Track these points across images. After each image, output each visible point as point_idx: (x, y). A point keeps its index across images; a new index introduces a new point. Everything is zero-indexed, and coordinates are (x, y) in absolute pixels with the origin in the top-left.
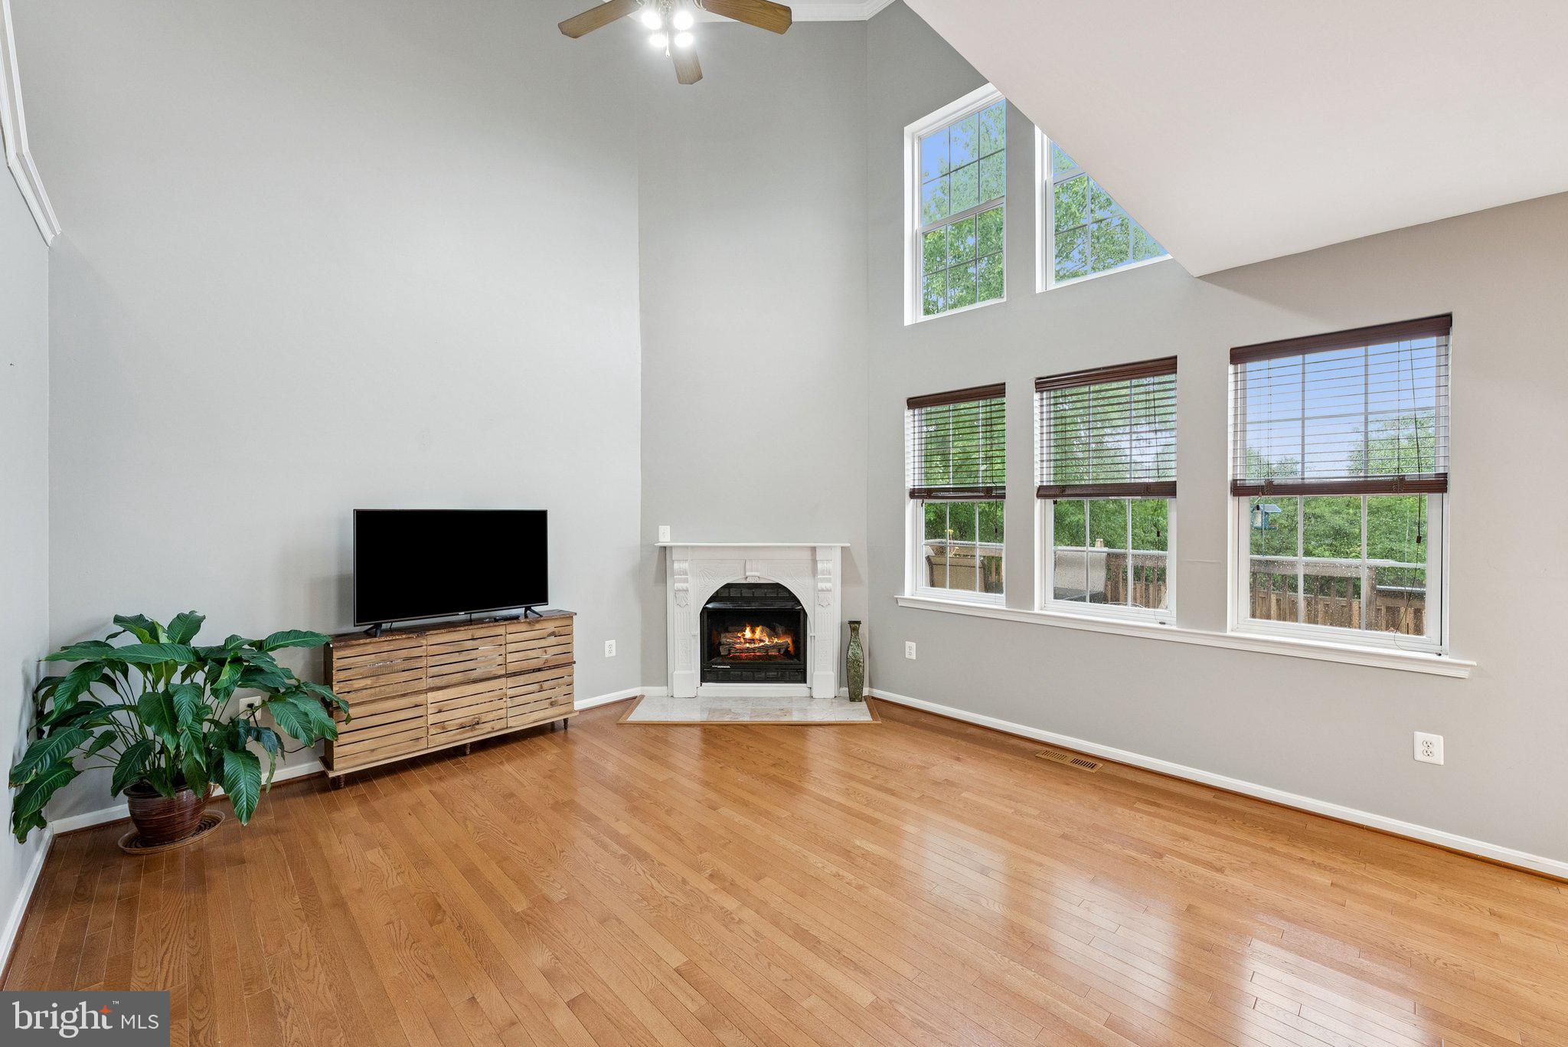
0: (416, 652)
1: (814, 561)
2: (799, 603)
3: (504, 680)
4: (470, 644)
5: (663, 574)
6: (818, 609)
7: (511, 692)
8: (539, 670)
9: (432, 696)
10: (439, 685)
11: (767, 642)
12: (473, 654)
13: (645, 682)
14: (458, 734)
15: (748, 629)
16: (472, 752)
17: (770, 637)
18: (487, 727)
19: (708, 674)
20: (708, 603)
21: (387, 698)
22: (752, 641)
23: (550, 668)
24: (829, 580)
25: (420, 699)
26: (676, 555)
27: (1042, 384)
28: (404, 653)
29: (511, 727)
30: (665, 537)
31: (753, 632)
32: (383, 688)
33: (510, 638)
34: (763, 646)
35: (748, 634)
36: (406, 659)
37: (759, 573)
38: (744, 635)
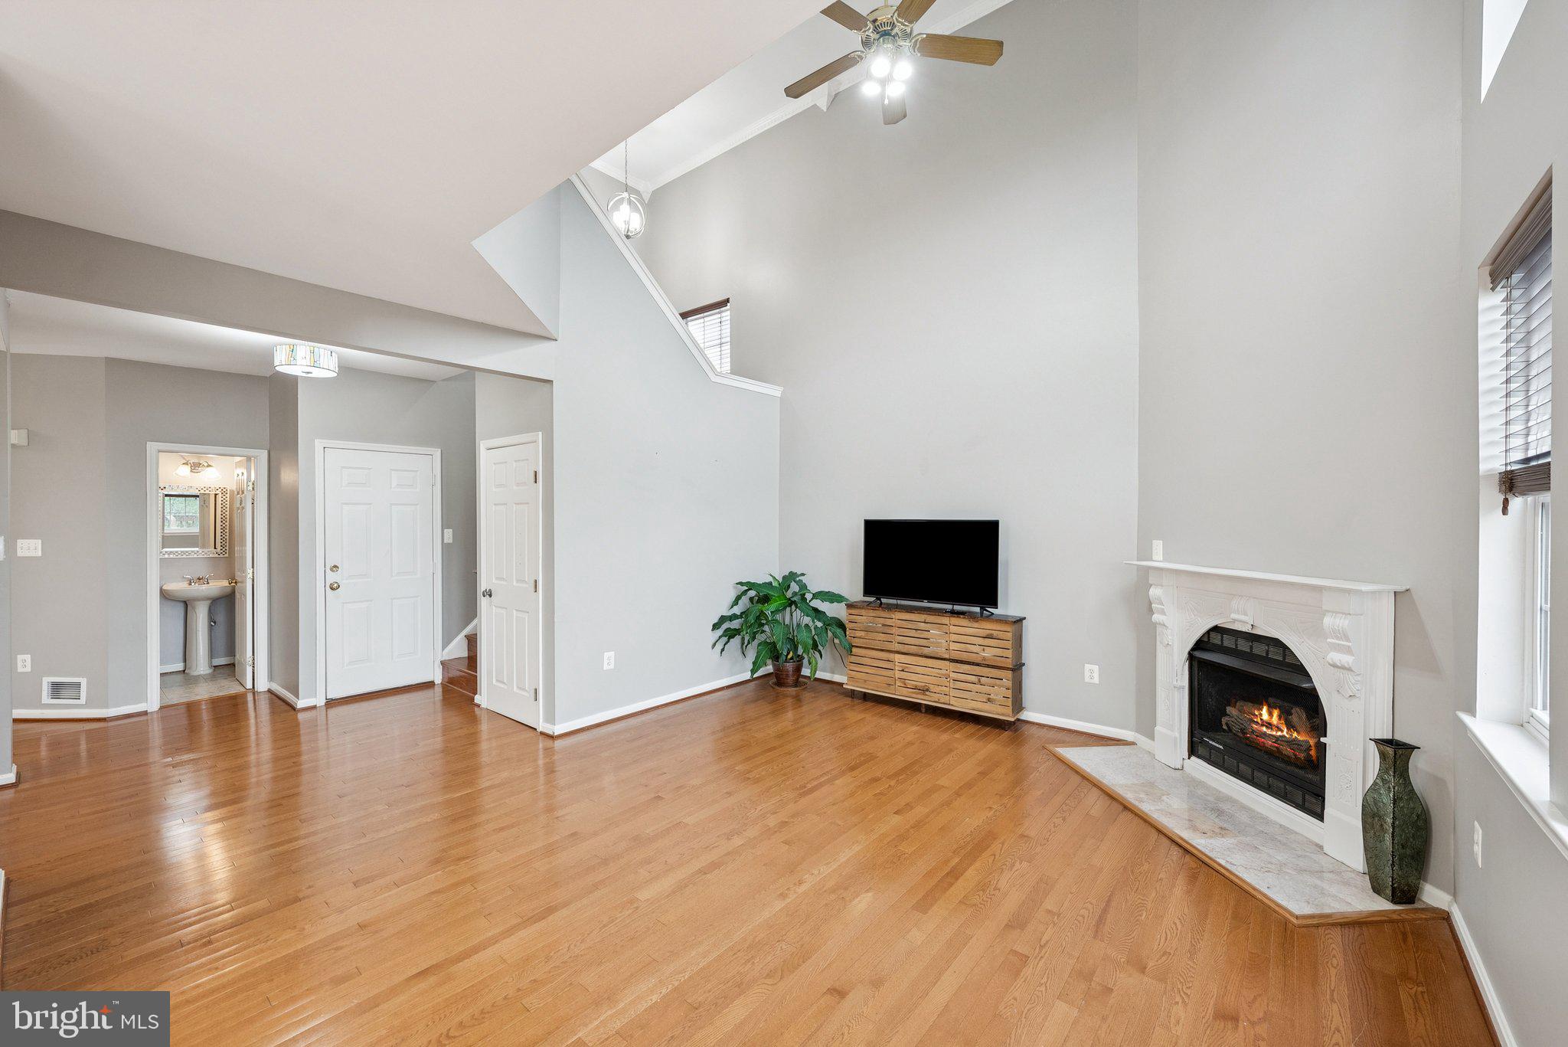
0: (889, 622)
2: (1310, 678)
3: (947, 663)
4: (922, 626)
7: (953, 675)
8: (978, 665)
9: (898, 657)
10: (903, 651)
11: (1285, 733)
12: (925, 635)
14: (912, 693)
15: (1265, 708)
16: (926, 712)
17: (1287, 727)
18: (936, 697)
19: (1197, 747)
21: (873, 649)
22: (1269, 725)
23: (988, 666)
25: (891, 656)
26: (1151, 578)
28: (882, 621)
29: (952, 705)
31: (1271, 714)
32: (870, 641)
33: (953, 629)
34: (1280, 736)
35: (1265, 715)
36: (884, 625)
38: (1261, 715)
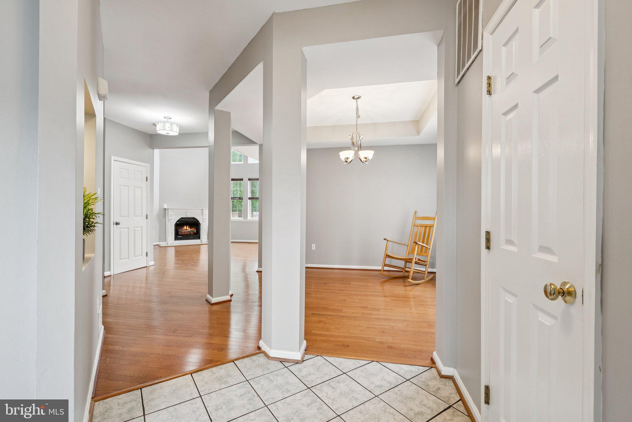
1: (203, 212)
2: (199, 222)
5: (165, 216)
6: (203, 223)
11: (190, 230)
13: (160, 241)
17: (191, 228)
19: (176, 238)
20: (177, 222)
22: (186, 230)
24: (206, 216)
26: (169, 211)
27: (249, 179)
30: (165, 206)
35: (185, 228)
37: (190, 215)
